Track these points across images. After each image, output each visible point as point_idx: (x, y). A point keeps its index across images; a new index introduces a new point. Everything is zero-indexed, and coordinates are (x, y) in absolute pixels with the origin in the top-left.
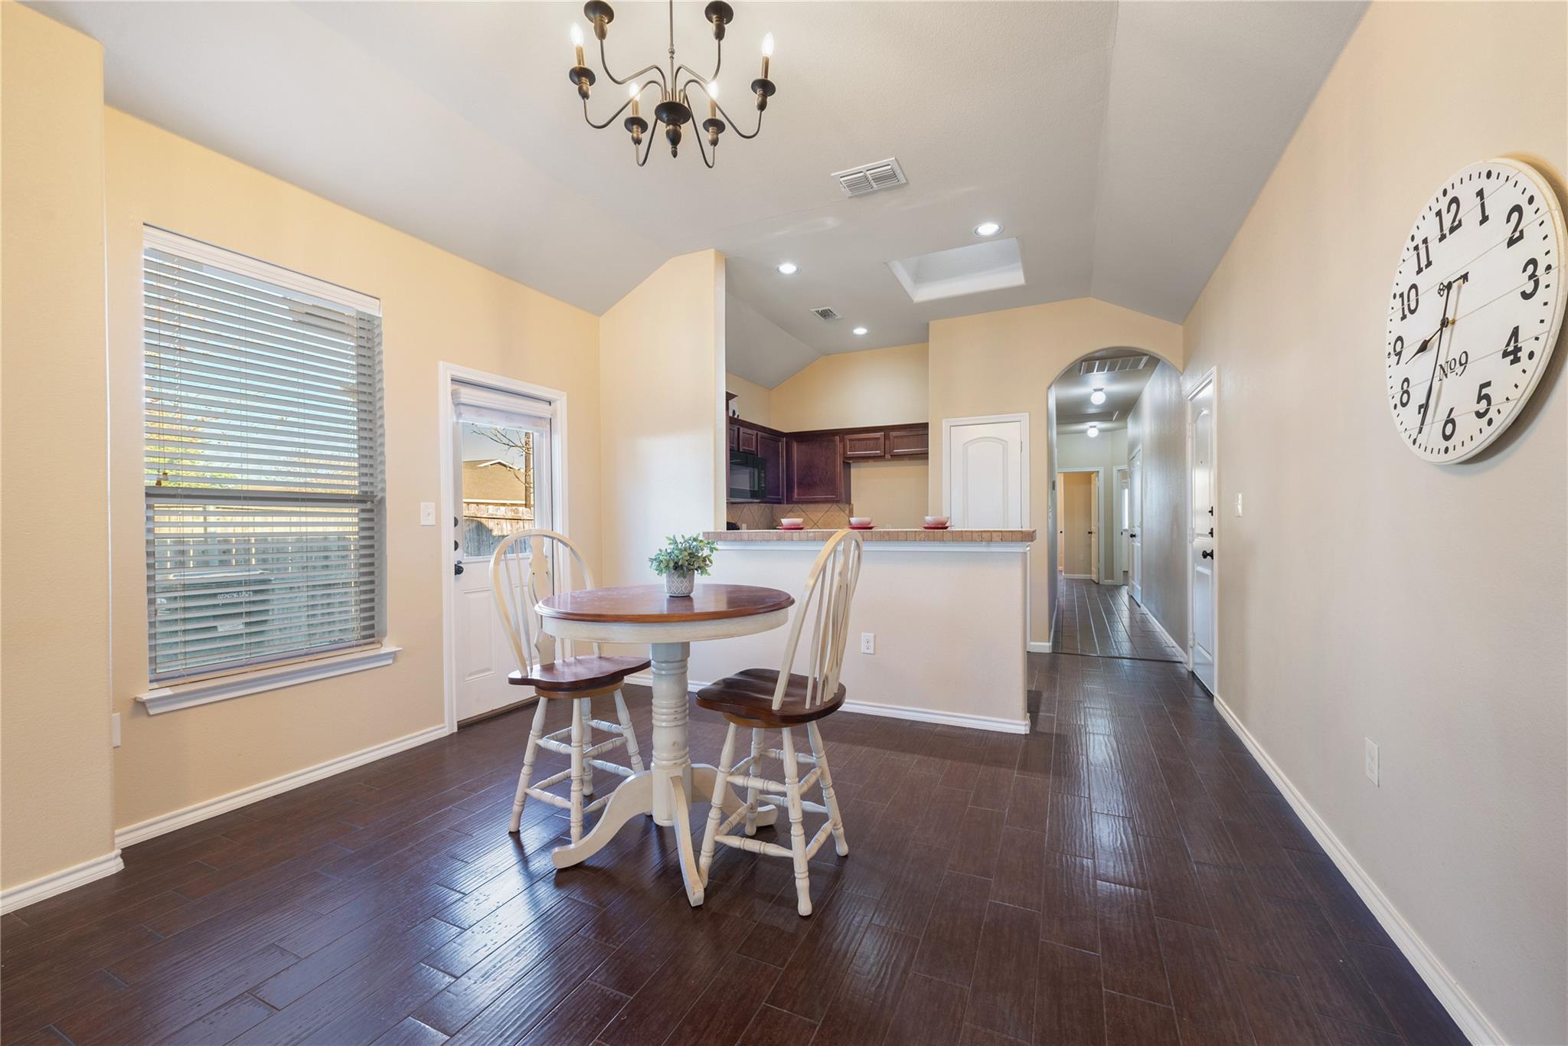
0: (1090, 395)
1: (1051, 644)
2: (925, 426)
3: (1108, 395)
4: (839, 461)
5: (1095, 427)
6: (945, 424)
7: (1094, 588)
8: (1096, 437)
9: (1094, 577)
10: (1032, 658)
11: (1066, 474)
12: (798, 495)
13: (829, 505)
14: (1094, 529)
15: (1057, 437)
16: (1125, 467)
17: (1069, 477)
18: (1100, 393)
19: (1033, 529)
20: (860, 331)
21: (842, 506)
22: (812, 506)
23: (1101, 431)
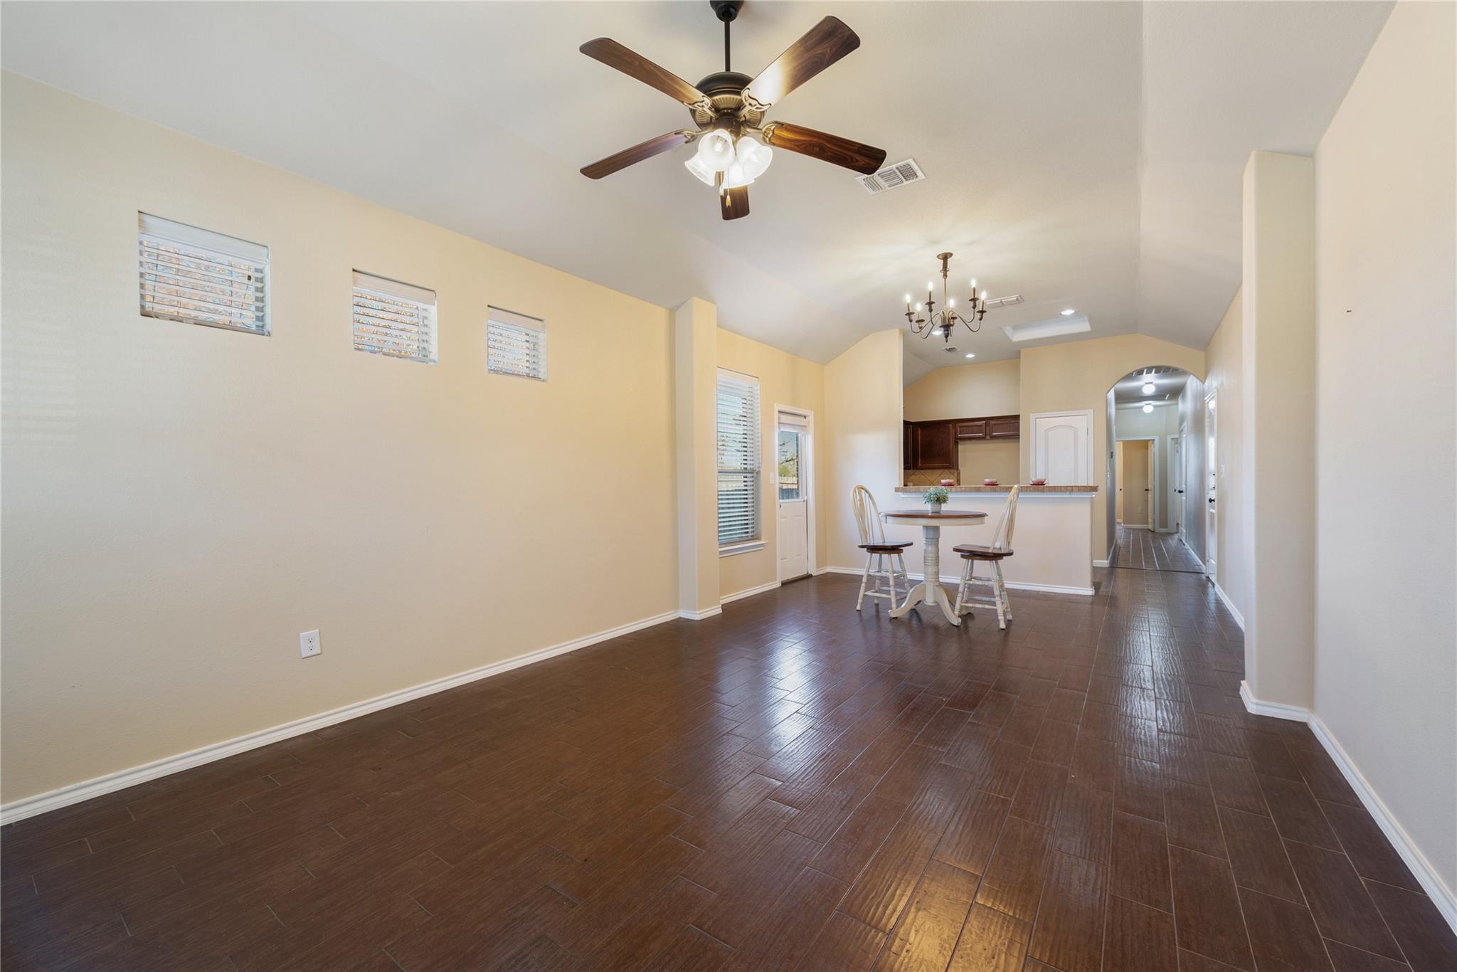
0: (1142, 386)
1: (1108, 561)
2: (1017, 417)
3: (1157, 386)
4: (952, 440)
5: (1150, 404)
6: (1032, 416)
7: (1150, 535)
8: (1150, 413)
9: (1150, 527)
10: (1095, 570)
11: (1125, 442)
12: (922, 463)
13: (942, 470)
14: (1150, 487)
15: (1116, 412)
16: (1177, 436)
17: (1128, 445)
18: (1151, 385)
19: (1095, 485)
20: (970, 356)
21: (952, 471)
22: (929, 471)
23: (1155, 407)
